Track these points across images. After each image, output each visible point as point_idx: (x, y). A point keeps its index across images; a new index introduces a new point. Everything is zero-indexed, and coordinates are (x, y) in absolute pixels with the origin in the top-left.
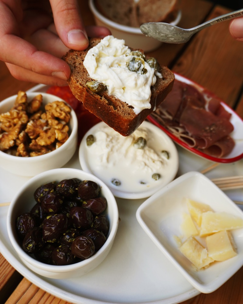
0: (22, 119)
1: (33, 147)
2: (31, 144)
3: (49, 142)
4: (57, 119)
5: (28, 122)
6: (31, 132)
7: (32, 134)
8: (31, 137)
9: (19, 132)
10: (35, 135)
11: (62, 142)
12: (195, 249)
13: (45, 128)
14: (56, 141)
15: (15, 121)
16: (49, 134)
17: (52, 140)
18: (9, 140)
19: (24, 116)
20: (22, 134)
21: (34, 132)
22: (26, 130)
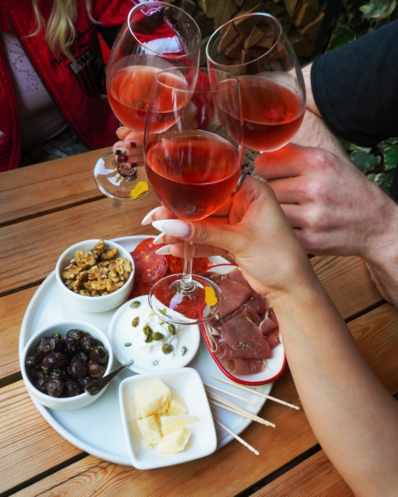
0: (90, 261)
1: (87, 286)
2: (86, 283)
3: (98, 288)
4: (118, 274)
5: (94, 265)
6: (91, 274)
7: (91, 276)
8: (89, 278)
9: (82, 271)
10: (93, 278)
11: (109, 292)
12: (151, 426)
13: (103, 276)
14: (105, 290)
15: (85, 260)
16: (103, 282)
17: (103, 288)
18: (72, 273)
19: (93, 259)
20: (82, 273)
21: (93, 275)
22: (88, 271)
